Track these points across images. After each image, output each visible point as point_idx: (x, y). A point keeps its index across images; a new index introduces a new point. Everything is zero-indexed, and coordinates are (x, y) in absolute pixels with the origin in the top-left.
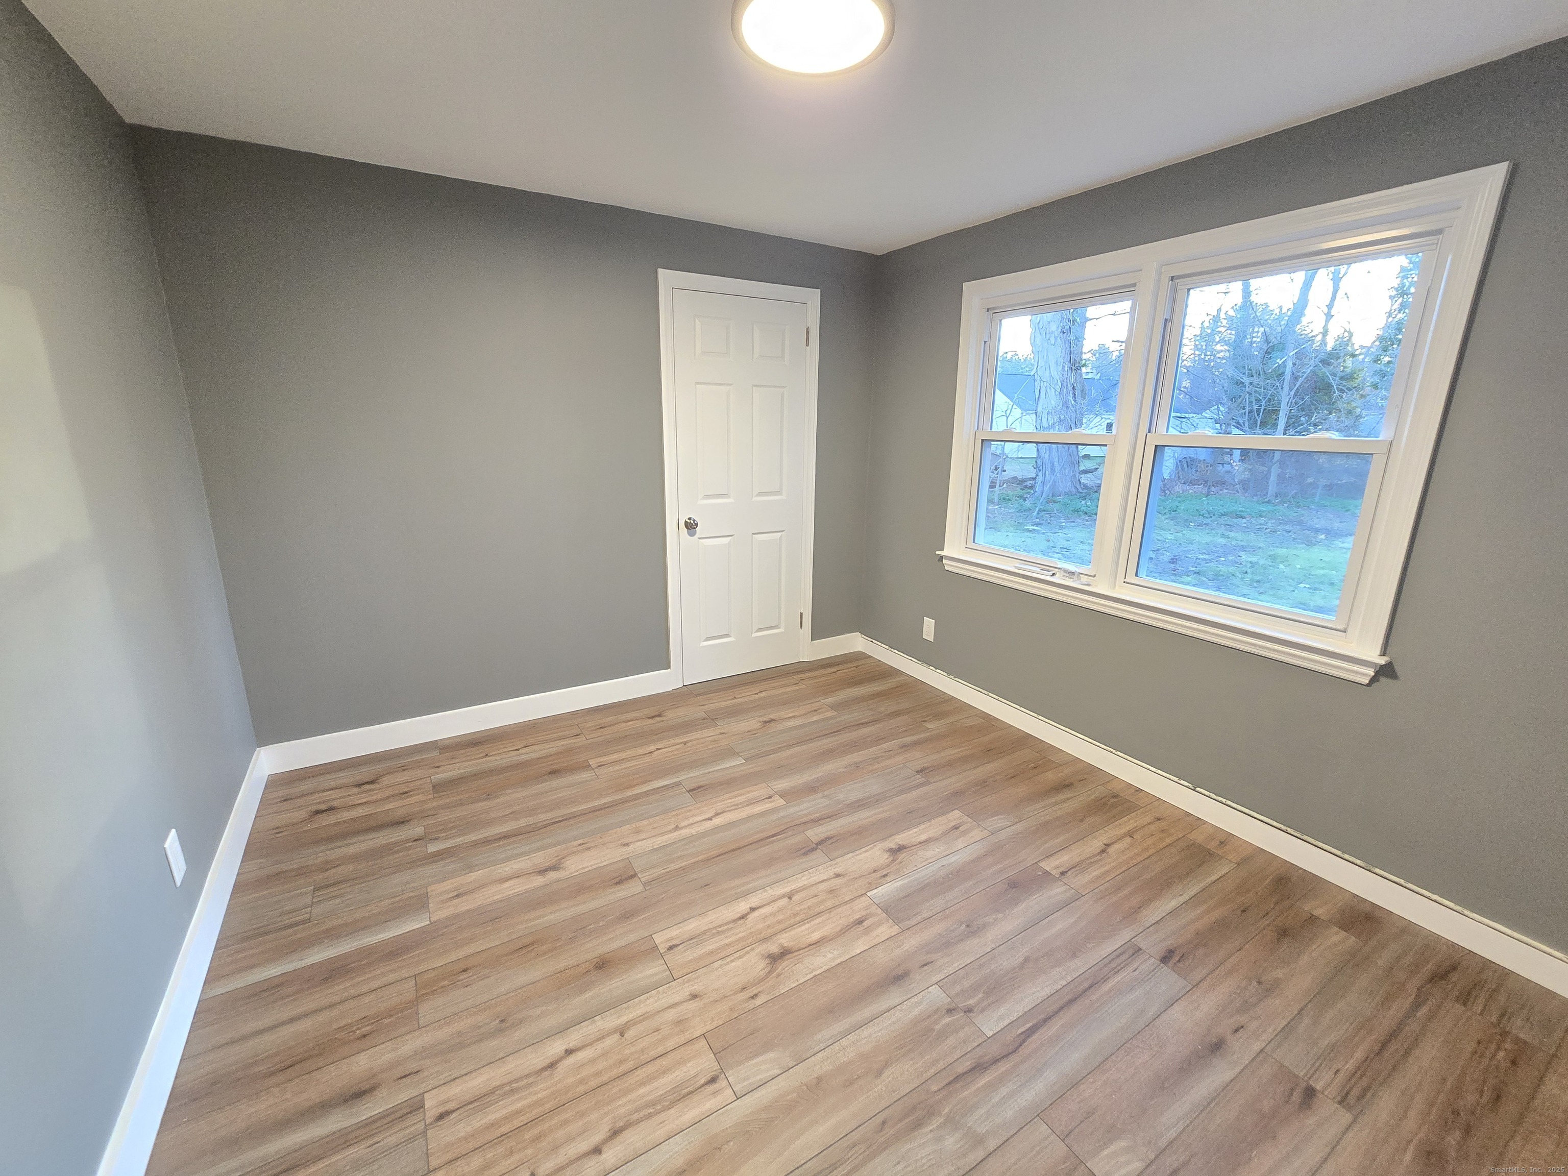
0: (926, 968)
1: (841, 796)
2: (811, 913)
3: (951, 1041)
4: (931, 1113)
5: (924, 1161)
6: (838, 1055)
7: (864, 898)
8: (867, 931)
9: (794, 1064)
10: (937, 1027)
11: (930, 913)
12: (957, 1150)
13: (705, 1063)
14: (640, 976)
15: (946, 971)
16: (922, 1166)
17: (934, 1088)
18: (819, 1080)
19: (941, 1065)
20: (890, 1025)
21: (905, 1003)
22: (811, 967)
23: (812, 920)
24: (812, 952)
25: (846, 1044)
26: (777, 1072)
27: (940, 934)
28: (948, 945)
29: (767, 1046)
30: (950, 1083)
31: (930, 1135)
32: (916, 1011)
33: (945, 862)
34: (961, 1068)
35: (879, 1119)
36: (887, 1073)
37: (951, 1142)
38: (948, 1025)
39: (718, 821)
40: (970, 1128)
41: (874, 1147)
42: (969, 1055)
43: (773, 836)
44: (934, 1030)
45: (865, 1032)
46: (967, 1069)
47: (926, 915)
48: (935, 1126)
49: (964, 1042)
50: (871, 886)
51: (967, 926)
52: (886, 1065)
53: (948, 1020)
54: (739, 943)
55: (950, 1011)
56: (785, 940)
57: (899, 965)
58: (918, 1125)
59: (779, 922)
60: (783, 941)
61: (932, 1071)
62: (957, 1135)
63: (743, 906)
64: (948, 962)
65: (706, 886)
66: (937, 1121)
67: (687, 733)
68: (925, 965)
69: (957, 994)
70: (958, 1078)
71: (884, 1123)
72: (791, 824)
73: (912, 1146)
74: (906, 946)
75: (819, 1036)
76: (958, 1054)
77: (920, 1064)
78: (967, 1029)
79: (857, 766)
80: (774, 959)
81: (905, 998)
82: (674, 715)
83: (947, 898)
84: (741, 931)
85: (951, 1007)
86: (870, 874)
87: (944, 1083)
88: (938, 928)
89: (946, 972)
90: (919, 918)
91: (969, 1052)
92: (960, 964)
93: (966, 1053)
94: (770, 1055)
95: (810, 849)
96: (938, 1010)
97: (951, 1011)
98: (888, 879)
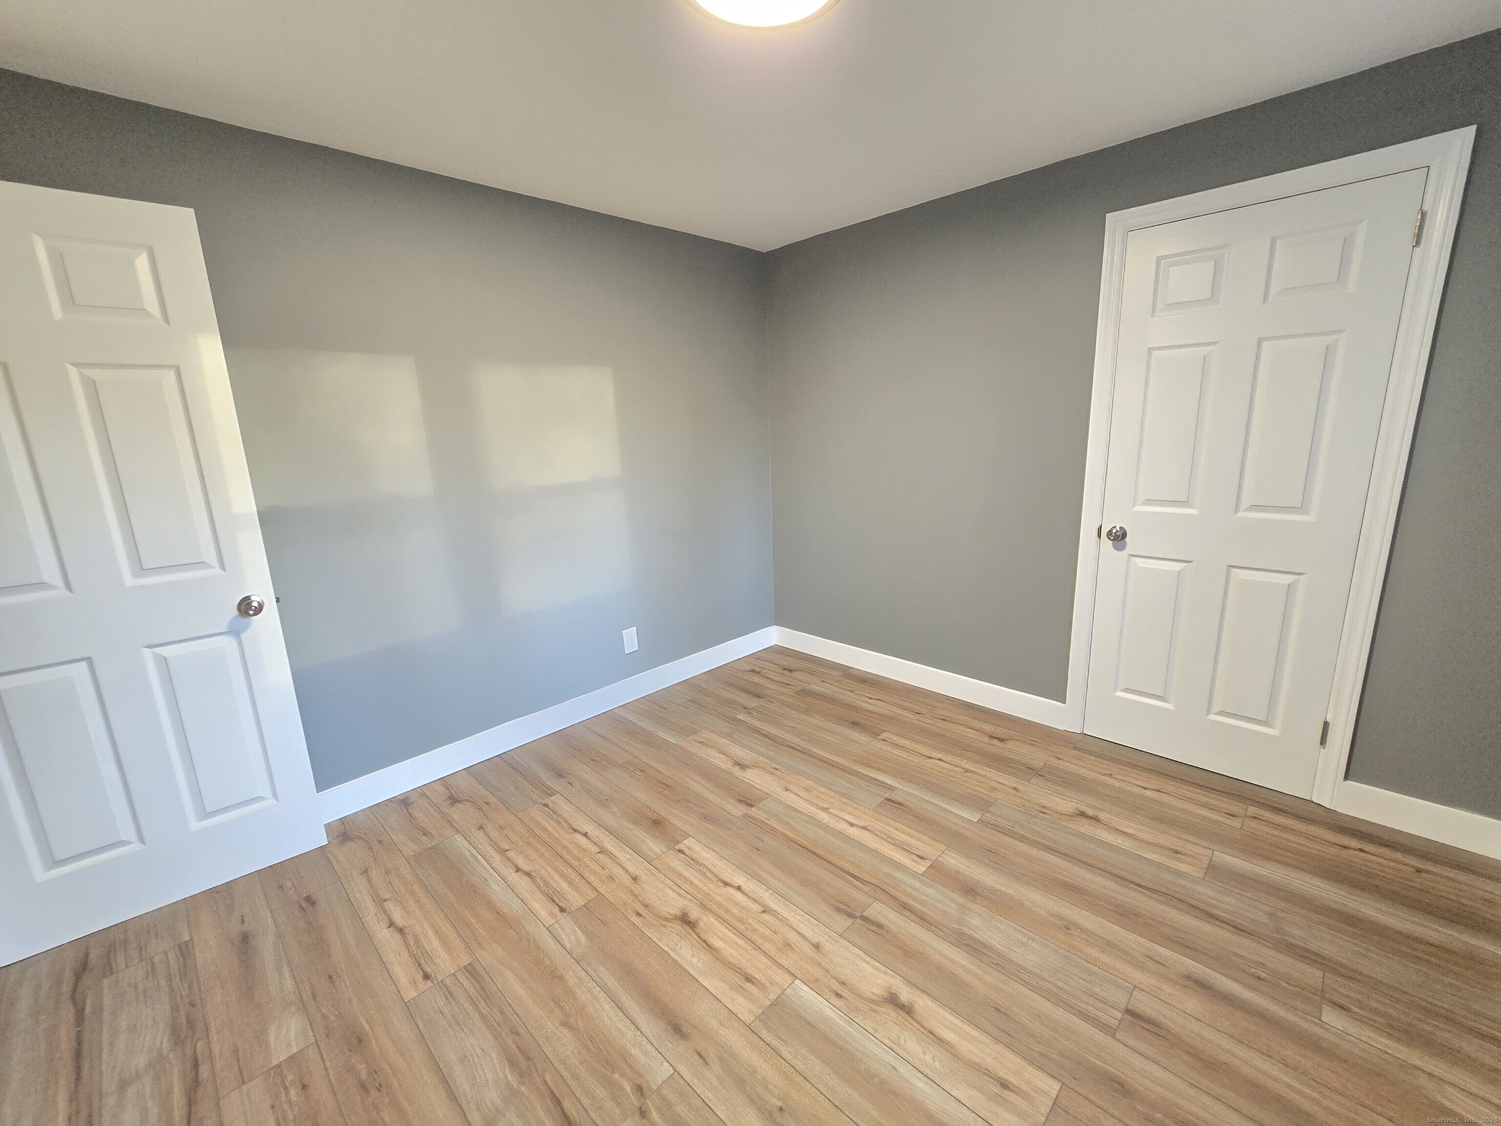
0: (697, 1057)
1: (976, 922)
2: (749, 934)
3: (601, 1093)
4: (522, 1074)
5: (480, 1072)
6: (583, 987)
7: (789, 979)
8: (741, 990)
9: (575, 957)
10: (617, 1076)
11: (788, 1057)
12: (485, 1101)
13: (575, 900)
14: (651, 844)
15: (695, 1081)
16: (476, 1070)
17: (548, 1077)
18: (560, 978)
19: (572, 1083)
20: (617, 1027)
21: (645, 1039)
22: (678, 947)
23: (738, 936)
24: (697, 944)
25: (595, 991)
26: (568, 946)
27: (755, 1072)
28: (740, 1083)
29: (591, 936)
30: (552, 1093)
31: (502, 1075)
32: (635, 1051)
33: (904, 1070)
34: (567, 1104)
35: (522, 1030)
36: (565, 1031)
37: (493, 1096)
38: (621, 1088)
39: (853, 832)
40: (504, 1115)
41: (499, 1029)
42: (584, 1113)
43: (855, 877)
44: (613, 1072)
45: (608, 1007)
46: (566, 1110)
47: (784, 1051)
48: (510, 1079)
49: (601, 1108)
50: (814, 984)
51: (781, 1109)
52: (572, 1028)
53: (628, 1087)
54: (695, 890)
55: (639, 1089)
56: (707, 920)
57: (695, 1027)
58: (512, 1063)
59: (728, 911)
60: (705, 919)
61: (565, 1074)
62: (498, 1102)
63: (740, 880)
64: (711, 1084)
65: (757, 849)
66: (513, 1080)
67: (990, 766)
68: (701, 1056)
69: (664, 1099)
70: (558, 1102)
71: (518, 1034)
72: (886, 888)
73: (495, 1060)
74: (723, 1032)
75: (602, 969)
76: (585, 1101)
77: (575, 1061)
78: (617, 1110)
79: (1068, 926)
80: (685, 920)
81: (651, 1038)
82: (1017, 750)
83: (828, 1077)
84: (709, 887)
85: (645, 1091)
86: (835, 978)
87: (552, 1086)
88: (766, 1069)
89: (695, 1083)
90: (775, 1043)
91: (588, 1113)
92: (710, 1100)
93: (586, 1110)
94: (583, 939)
95: (845, 909)
96: (640, 1075)
97: (639, 1091)
98: (835, 1000)
